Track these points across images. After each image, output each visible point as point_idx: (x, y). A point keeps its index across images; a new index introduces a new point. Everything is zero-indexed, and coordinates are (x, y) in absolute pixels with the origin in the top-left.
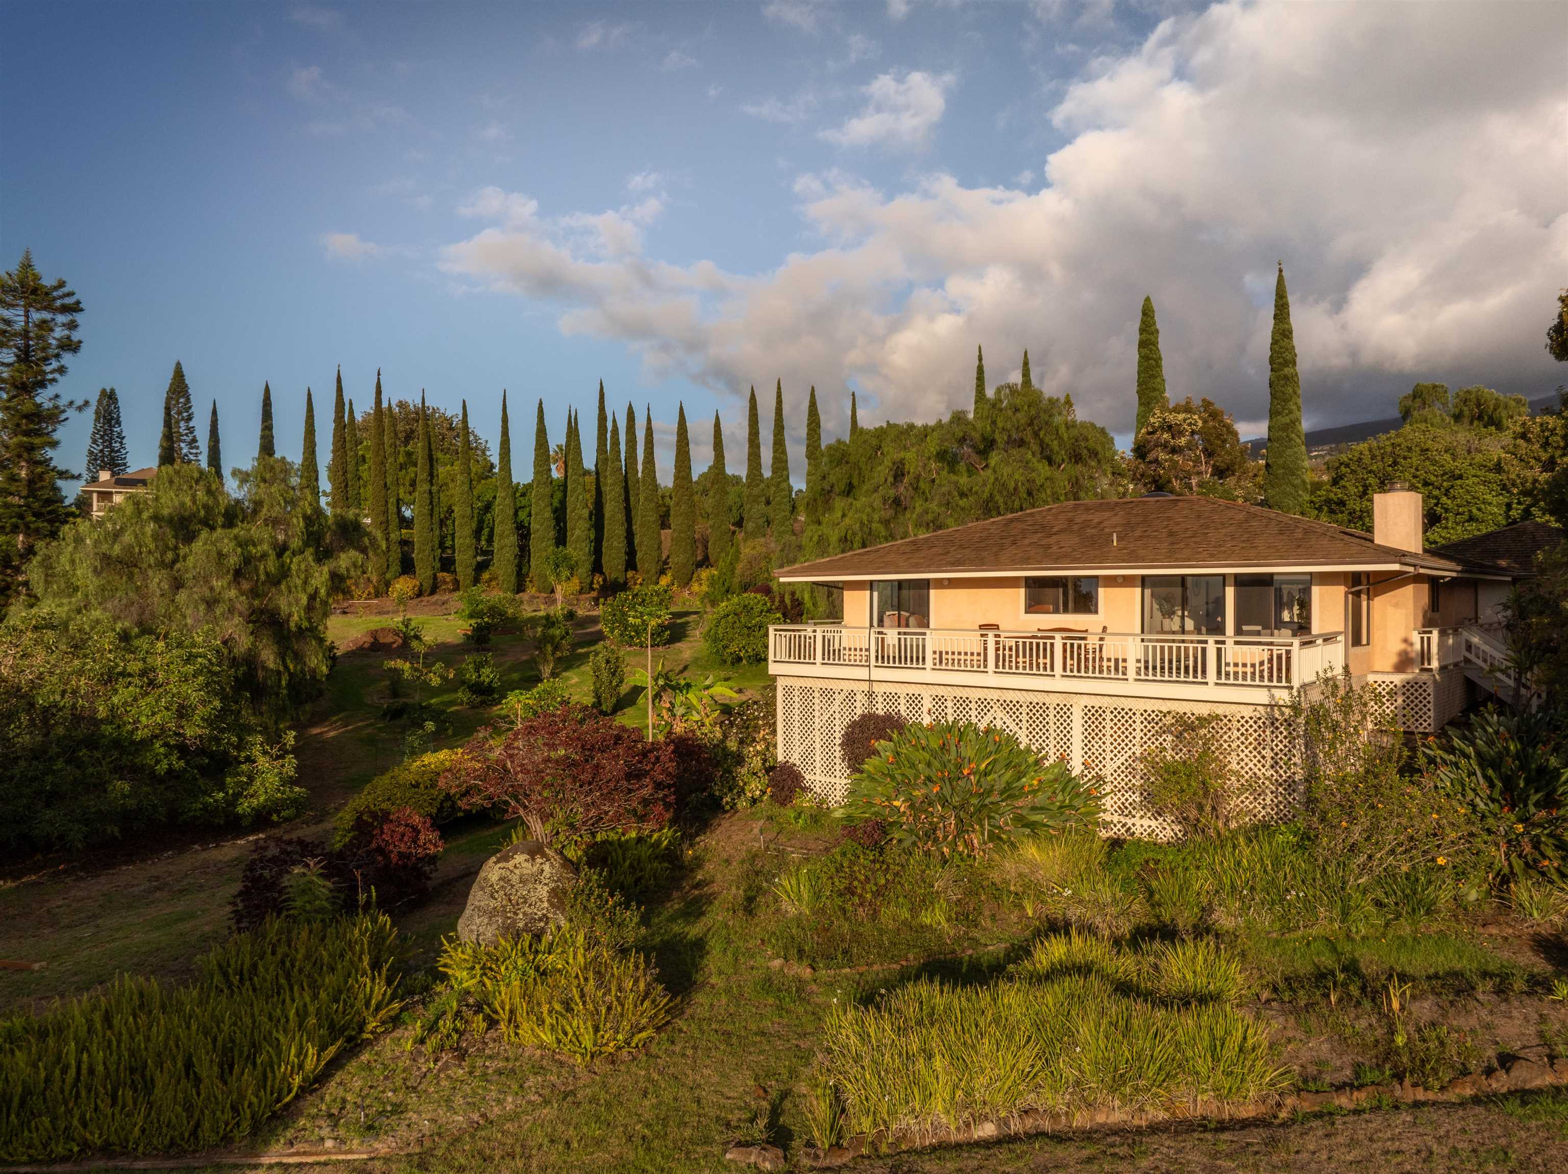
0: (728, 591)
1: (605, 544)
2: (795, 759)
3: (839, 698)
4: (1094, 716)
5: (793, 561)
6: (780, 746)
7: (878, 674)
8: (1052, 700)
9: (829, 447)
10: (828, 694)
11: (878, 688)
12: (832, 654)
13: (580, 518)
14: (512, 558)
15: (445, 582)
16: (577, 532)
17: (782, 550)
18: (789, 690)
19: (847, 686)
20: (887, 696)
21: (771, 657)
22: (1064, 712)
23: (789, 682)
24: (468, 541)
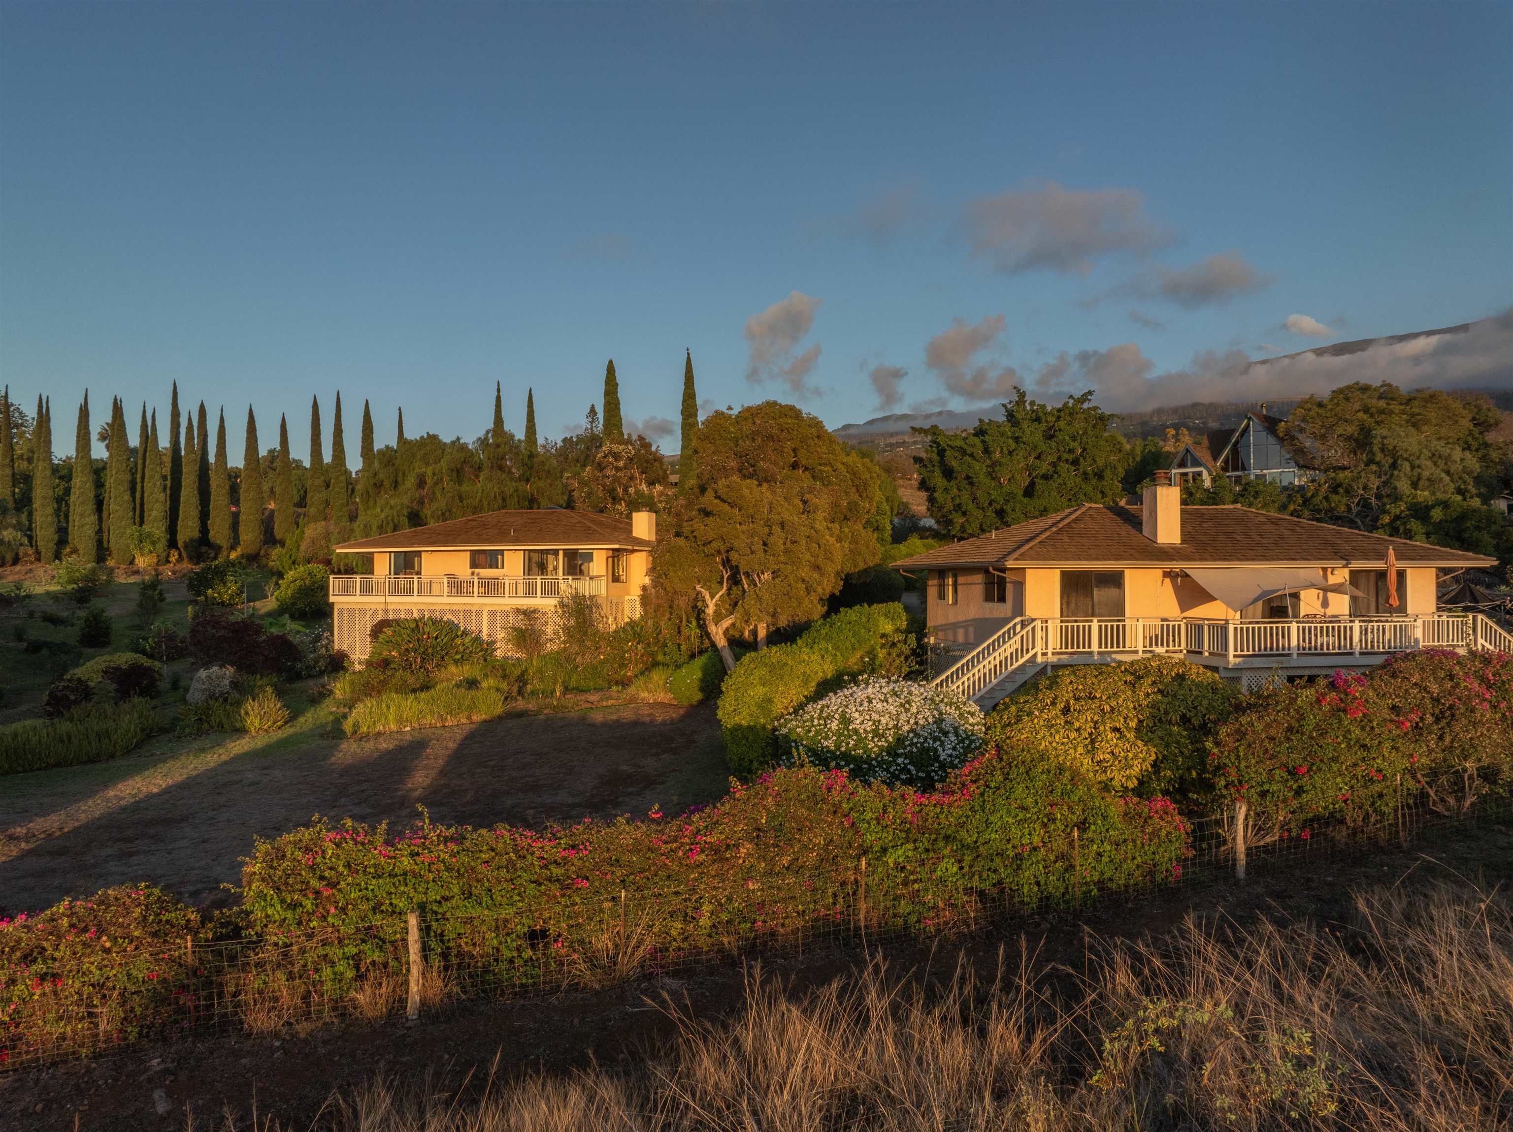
0: (294, 563)
1: (180, 523)
2: (345, 647)
3: (369, 613)
4: (492, 614)
5: (349, 539)
6: (336, 641)
7: (390, 599)
8: (474, 609)
9: (380, 451)
10: (363, 612)
11: (390, 607)
12: (367, 590)
13: (157, 501)
14: (93, 535)
15: (27, 555)
16: (154, 513)
17: (339, 533)
18: (341, 611)
19: (374, 607)
20: (395, 611)
21: (331, 592)
22: (479, 613)
23: (341, 606)
24: (50, 519)
